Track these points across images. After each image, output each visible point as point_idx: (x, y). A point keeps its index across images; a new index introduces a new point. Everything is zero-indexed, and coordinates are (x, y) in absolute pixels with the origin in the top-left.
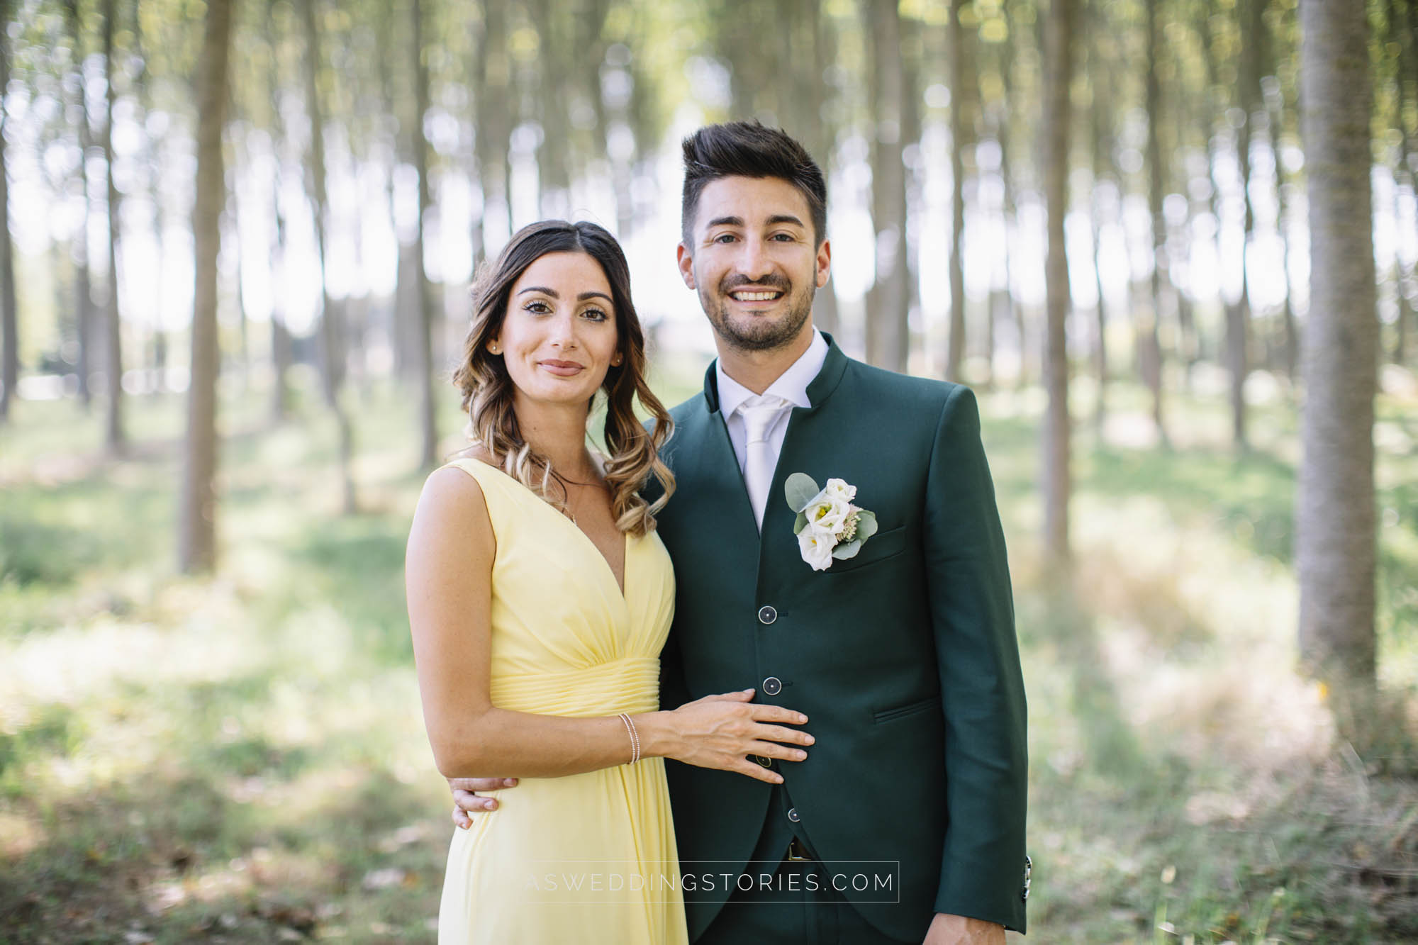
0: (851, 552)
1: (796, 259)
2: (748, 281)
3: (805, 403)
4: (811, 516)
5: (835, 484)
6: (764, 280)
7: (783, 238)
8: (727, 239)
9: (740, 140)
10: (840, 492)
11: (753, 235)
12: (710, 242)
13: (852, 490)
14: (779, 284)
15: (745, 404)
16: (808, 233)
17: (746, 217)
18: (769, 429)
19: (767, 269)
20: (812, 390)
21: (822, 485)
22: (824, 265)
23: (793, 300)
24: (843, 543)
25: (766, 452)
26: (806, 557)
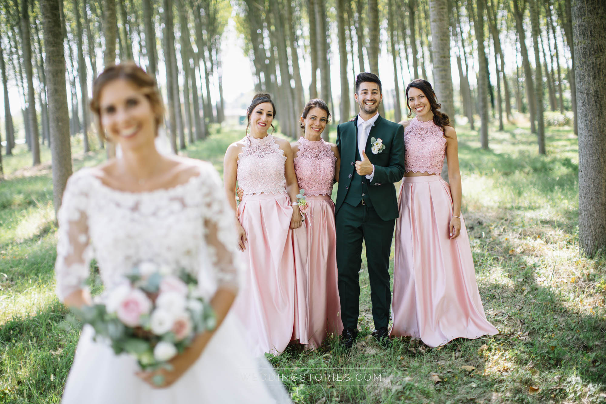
0: (381, 151)
1: (377, 97)
2: (369, 100)
3: (374, 125)
4: (375, 145)
5: (379, 139)
6: (372, 100)
7: (375, 93)
8: (365, 93)
9: (368, 76)
10: (380, 141)
11: (369, 92)
12: (362, 94)
13: (382, 141)
14: (374, 101)
15: (363, 123)
16: (379, 92)
17: (368, 89)
18: (367, 128)
19: (372, 98)
20: (375, 123)
21: (377, 140)
22: (381, 98)
23: (376, 104)
24: (379, 150)
25: (366, 132)
26: (373, 152)
